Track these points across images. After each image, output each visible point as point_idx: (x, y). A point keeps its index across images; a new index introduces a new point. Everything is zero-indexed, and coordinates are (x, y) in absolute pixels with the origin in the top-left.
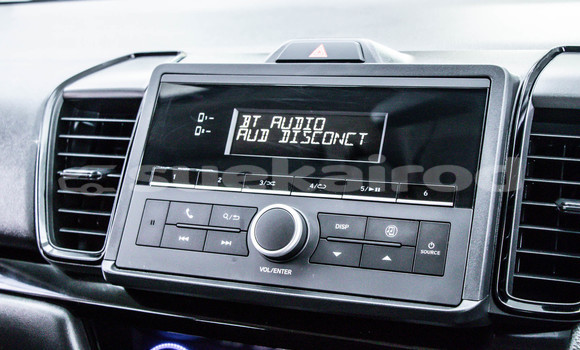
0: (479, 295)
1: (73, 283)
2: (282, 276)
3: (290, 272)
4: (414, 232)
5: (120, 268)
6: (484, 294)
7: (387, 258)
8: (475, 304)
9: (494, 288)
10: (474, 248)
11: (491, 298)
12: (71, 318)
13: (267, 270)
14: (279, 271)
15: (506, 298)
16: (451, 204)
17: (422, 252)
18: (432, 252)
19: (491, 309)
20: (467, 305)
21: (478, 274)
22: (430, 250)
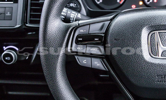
0: (20, 23)
4: (4, 10)
6: (22, 23)
9: (24, 21)
10: (19, 13)
15: (27, 24)
16: (13, 3)
17: (7, 15)
18: (9, 15)
19: (24, 27)
20: (18, 26)
22: (8, 14)
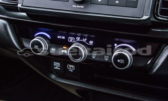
1: (8, 12)
2: (80, 8)
3: (83, 7)
5: (24, 6)
7: (117, 2)
8: (148, 17)
11: (153, 15)
12: (8, 24)
13: (75, 6)
14: (79, 7)
21: (149, 7)
